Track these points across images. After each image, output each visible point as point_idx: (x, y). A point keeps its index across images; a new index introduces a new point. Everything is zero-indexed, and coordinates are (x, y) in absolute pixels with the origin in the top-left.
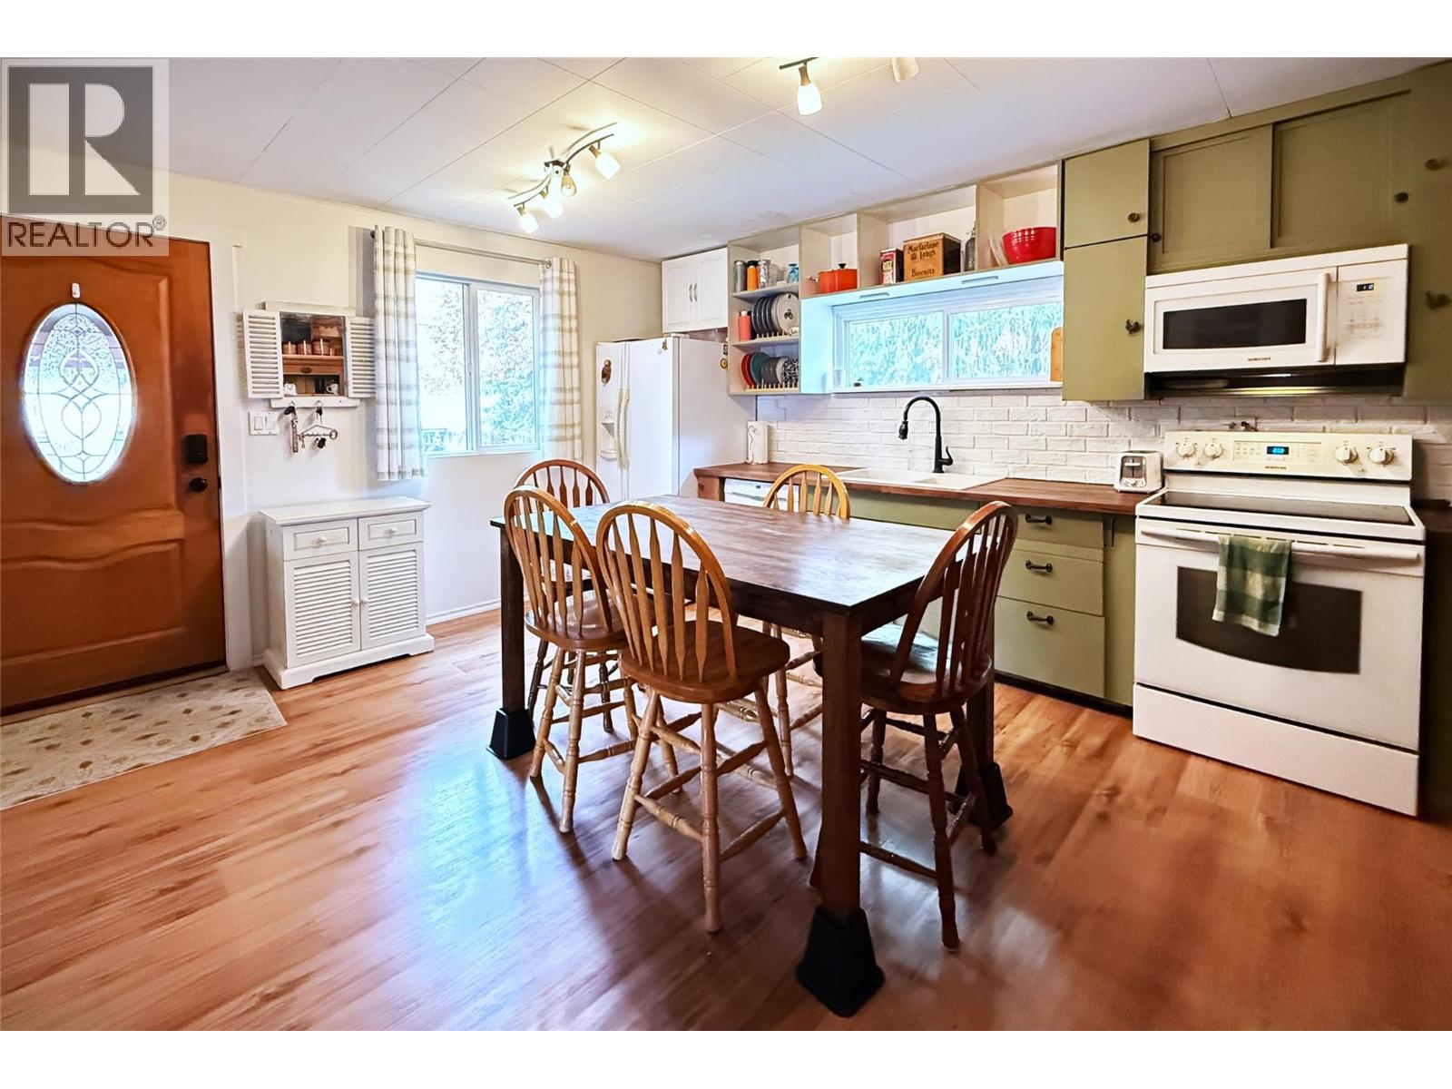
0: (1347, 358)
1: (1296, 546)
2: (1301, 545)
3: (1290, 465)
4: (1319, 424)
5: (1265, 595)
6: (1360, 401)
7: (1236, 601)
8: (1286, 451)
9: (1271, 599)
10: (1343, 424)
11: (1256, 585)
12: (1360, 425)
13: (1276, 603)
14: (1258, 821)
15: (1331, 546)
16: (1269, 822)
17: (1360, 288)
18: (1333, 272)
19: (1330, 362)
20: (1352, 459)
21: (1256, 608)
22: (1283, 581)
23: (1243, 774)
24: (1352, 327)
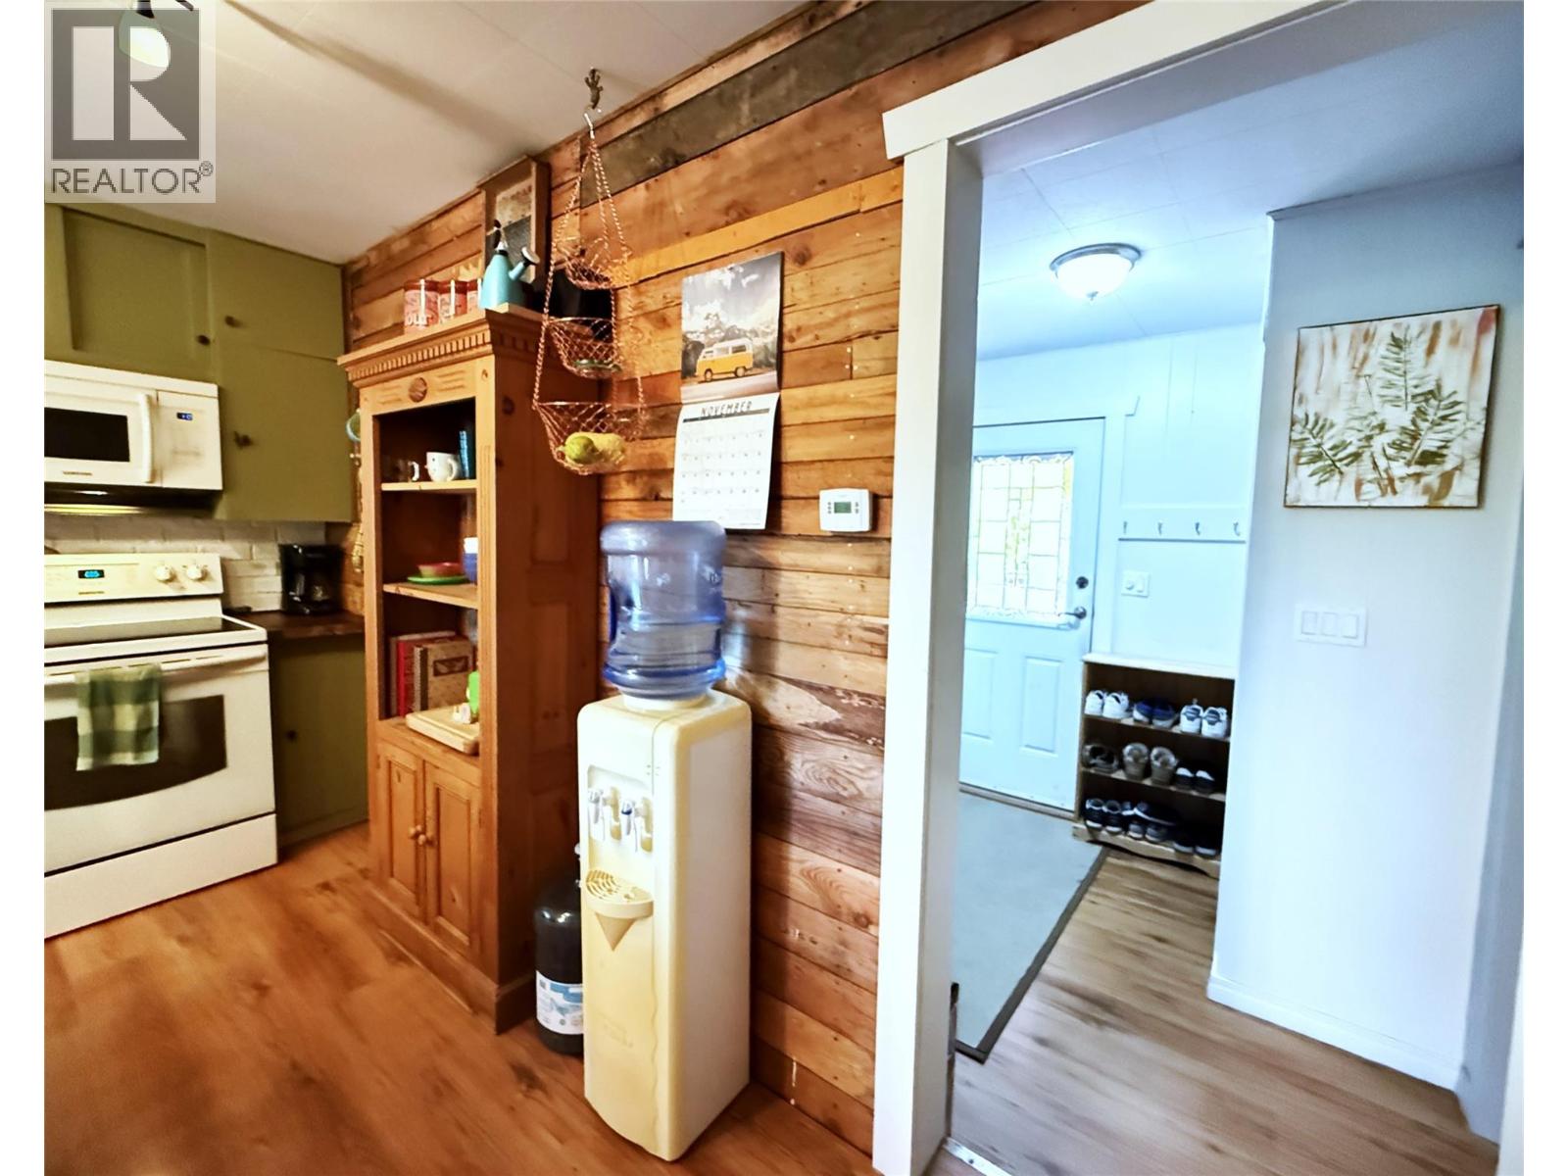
0: (173, 481)
1: (165, 667)
2: (169, 665)
3: (108, 588)
4: (127, 545)
5: (139, 724)
6: (168, 523)
7: (104, 742)
8: (101, 574)
9: (144, 727)
10: (153, 544)
11: (127, 718)
12: (169, 545)
13: (149, 729)
14: (172, 946)
15: (194, 660)
16: (183, 940)
17: (180, 416)
18: (153, 394)
19: (157, 484)
20: (172, 579)
21: (128, 741)
22: (155, 706)
23: (126, 921)
24: (175, 452)
